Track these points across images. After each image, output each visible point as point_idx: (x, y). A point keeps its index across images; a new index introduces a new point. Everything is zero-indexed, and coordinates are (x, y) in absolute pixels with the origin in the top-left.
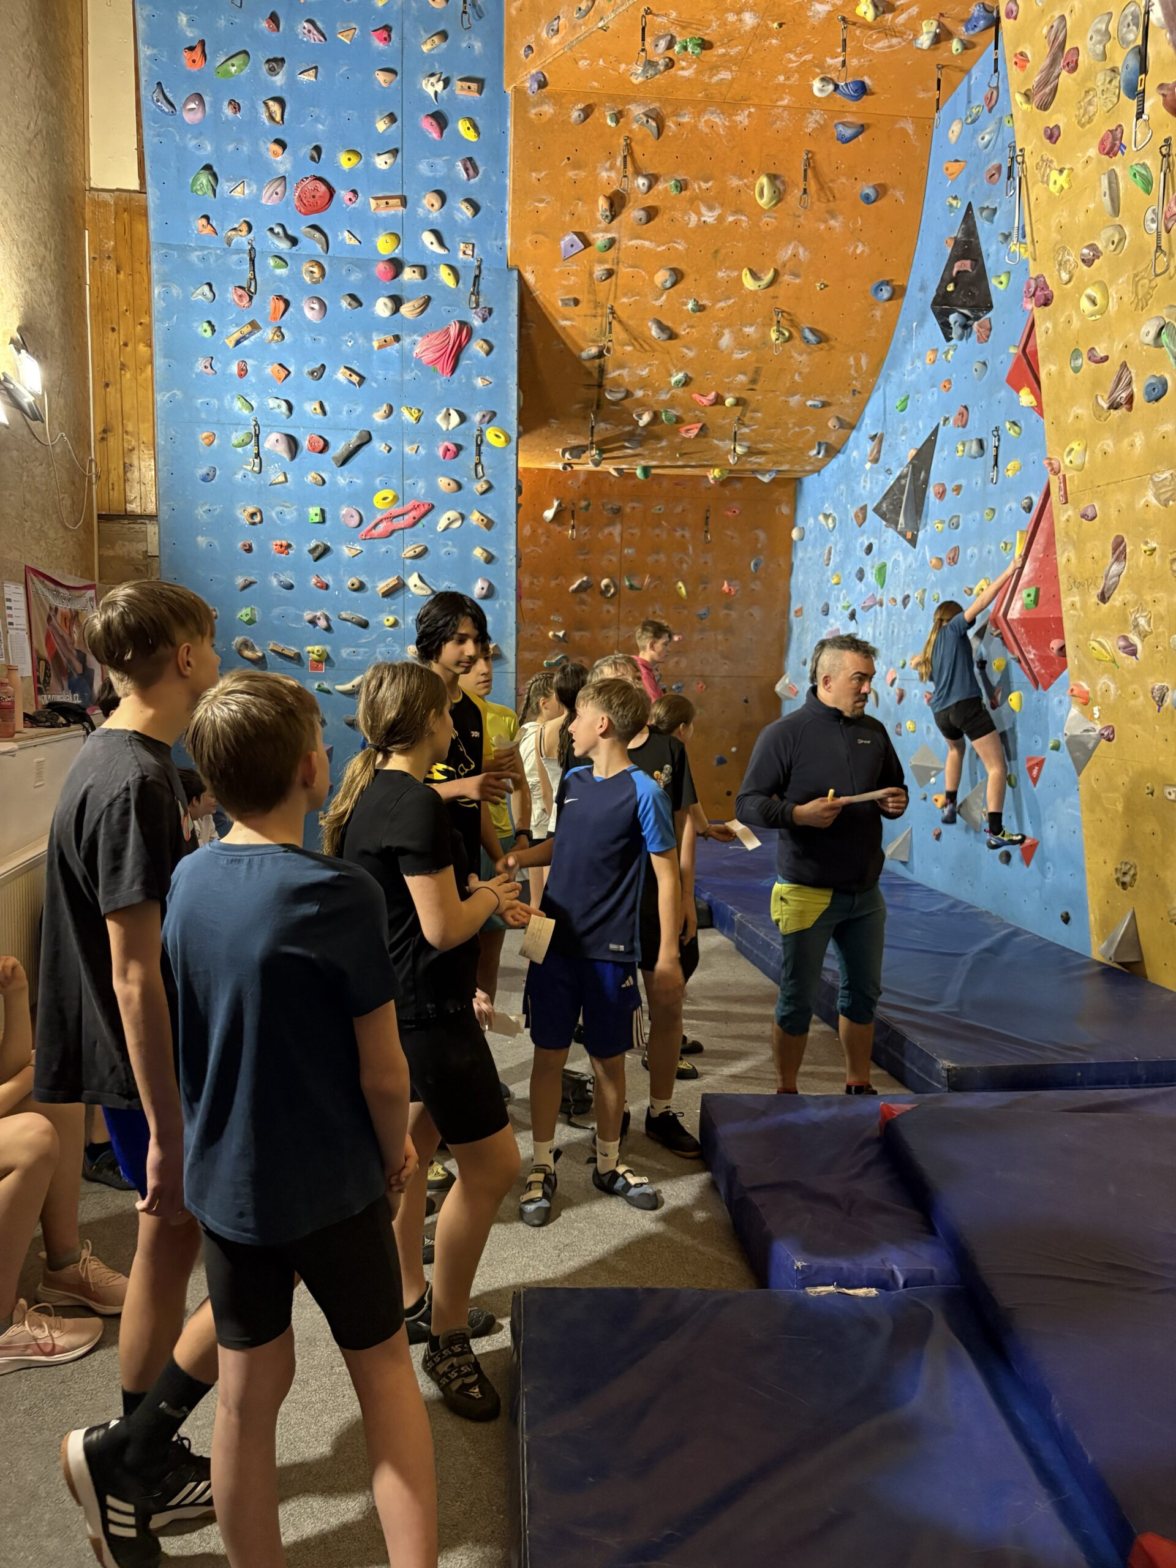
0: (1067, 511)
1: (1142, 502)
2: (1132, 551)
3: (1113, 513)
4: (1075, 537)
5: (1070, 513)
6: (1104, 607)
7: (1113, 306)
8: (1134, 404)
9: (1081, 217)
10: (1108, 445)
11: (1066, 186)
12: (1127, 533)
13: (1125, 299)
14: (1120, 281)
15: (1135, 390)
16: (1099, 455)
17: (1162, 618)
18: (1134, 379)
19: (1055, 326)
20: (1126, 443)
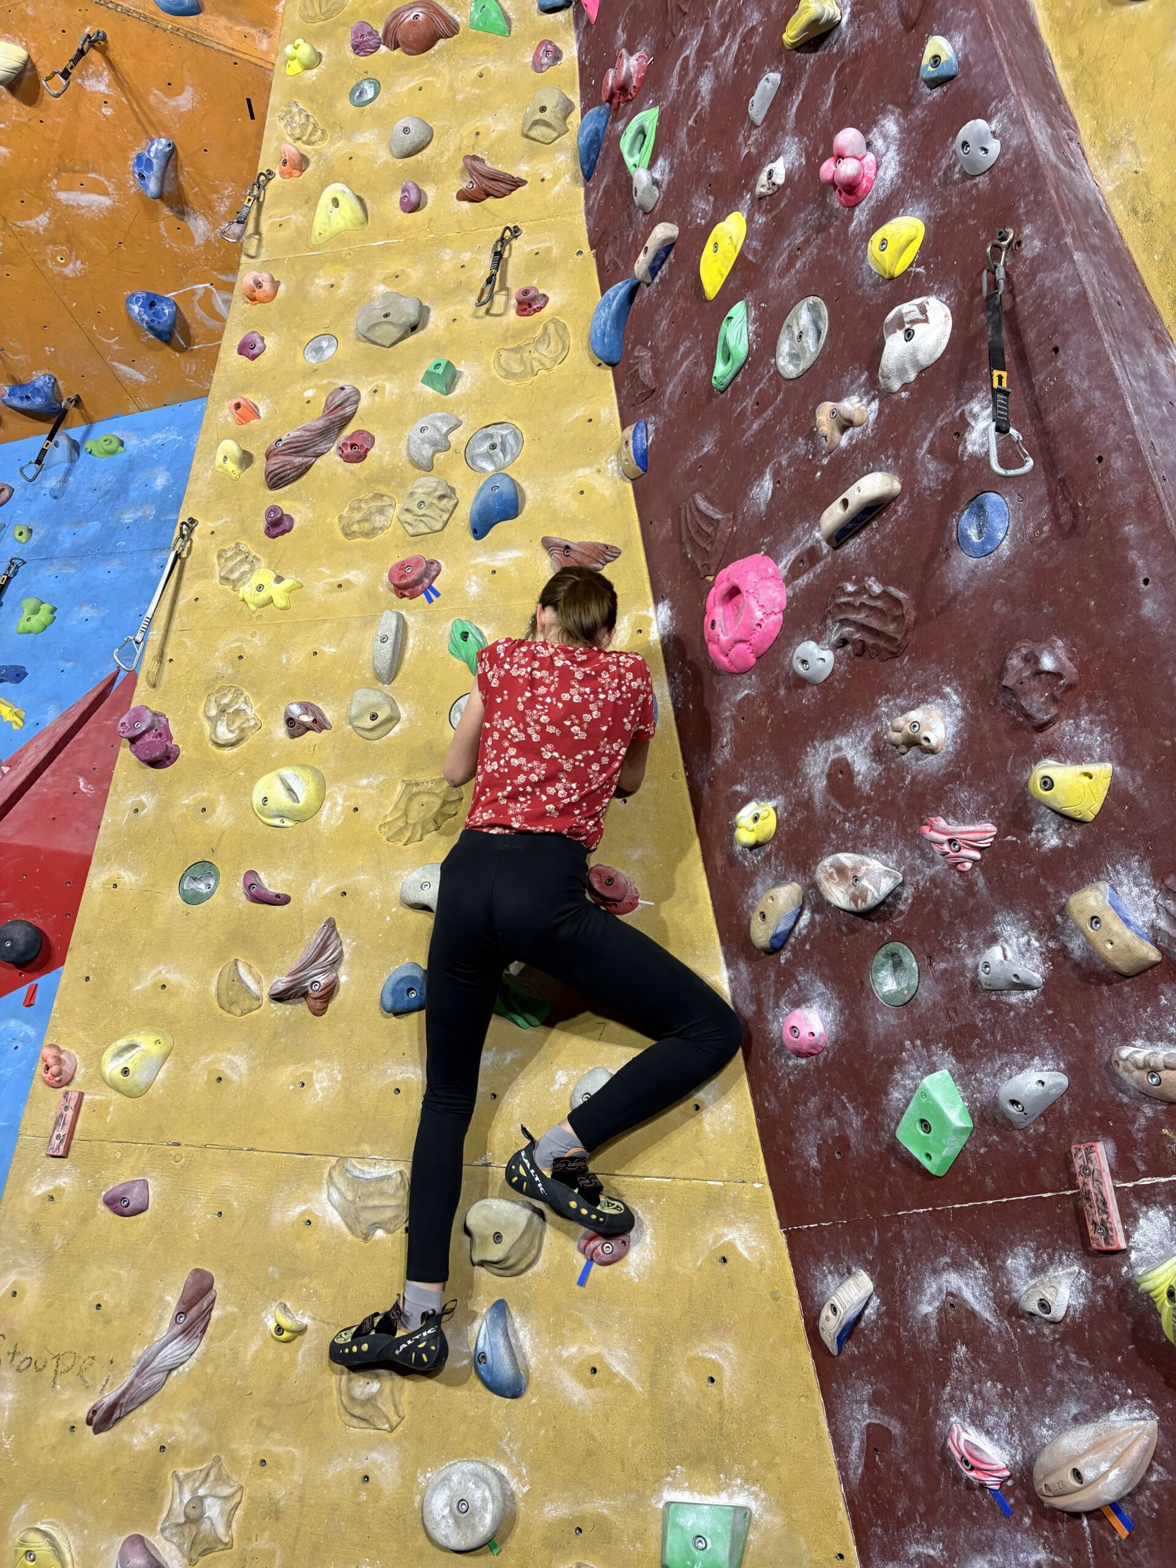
0: (56, 1174)
1: (297, 1211)
2: (230, 1322)
3: (200, 1213)
4: (59, 1241)
5: (63, 1181)
6: (94, 1442)
7: (331, 816)
8: (333, 1005)
9: (298, 657)
10: (234, 1067)
11: (280, 601)
12: (229, 1271)
13: (367, 814)
14: (364, 782)
15: (343, 979)
16: (199, 1077)
17: (276, 1513)
18: (346, 957)
19: (164, 806)
20: (285, 1075)
